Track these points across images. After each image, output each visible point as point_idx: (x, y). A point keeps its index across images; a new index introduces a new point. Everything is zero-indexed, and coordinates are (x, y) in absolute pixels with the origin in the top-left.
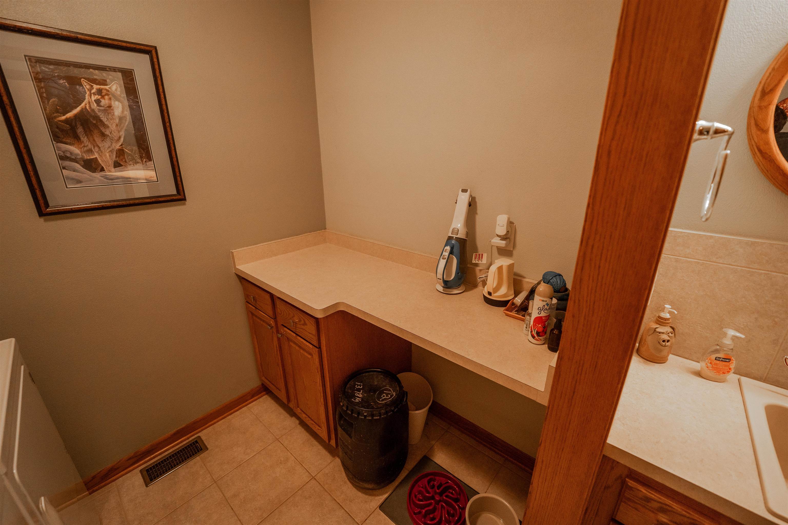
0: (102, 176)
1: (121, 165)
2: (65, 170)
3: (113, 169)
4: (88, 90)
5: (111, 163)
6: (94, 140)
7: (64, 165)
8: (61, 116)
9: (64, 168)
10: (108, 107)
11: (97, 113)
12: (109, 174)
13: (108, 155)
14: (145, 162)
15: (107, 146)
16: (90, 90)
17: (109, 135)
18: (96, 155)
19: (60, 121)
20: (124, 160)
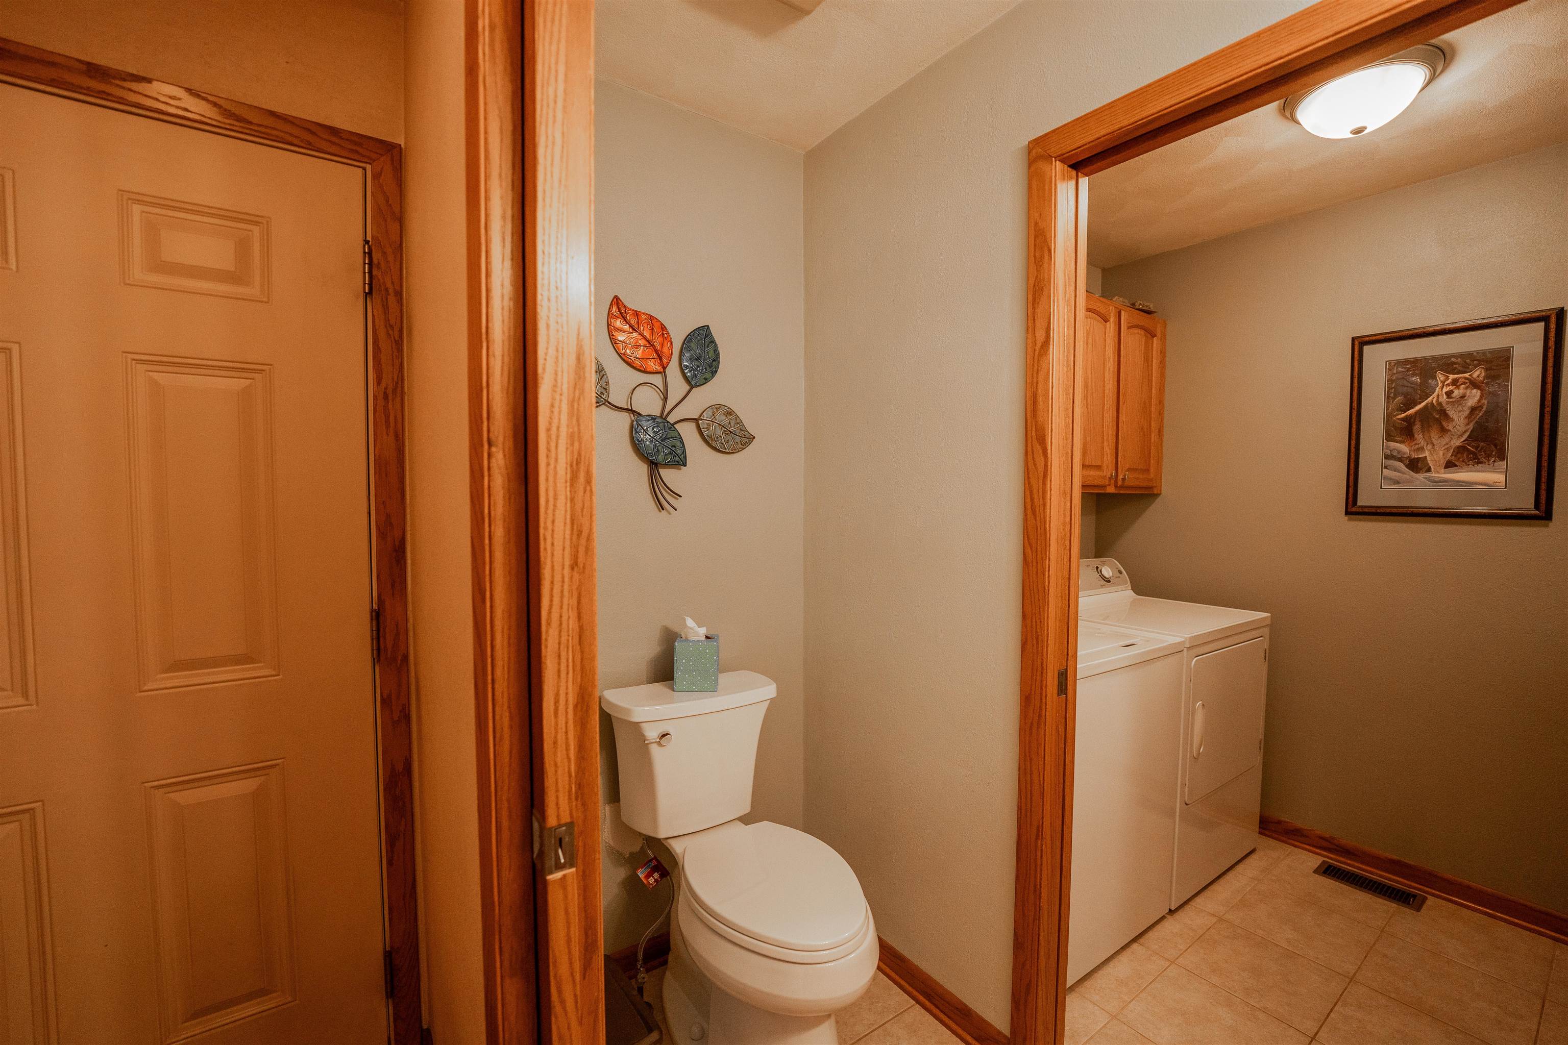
0: (1424, 478)
1: (1456, 466)
2: (1386, 470)
3: (1443, 470)
4: (1441, 382)
5: (1443, 462)
6: (1430, 437)
7: (1387, 464)
8: (1401, 414)
9: (1386, 467)
10: (1461, 397)
11: (1444, 405)
12: (1436, 475)
13: (1441, 453)
14: (1494, 462)
15: (1444, 443)
16: (1443, 382)
17: (1452, 430)
18: (1427, 454)
19: (1398, 419)
20: (1461, 460)
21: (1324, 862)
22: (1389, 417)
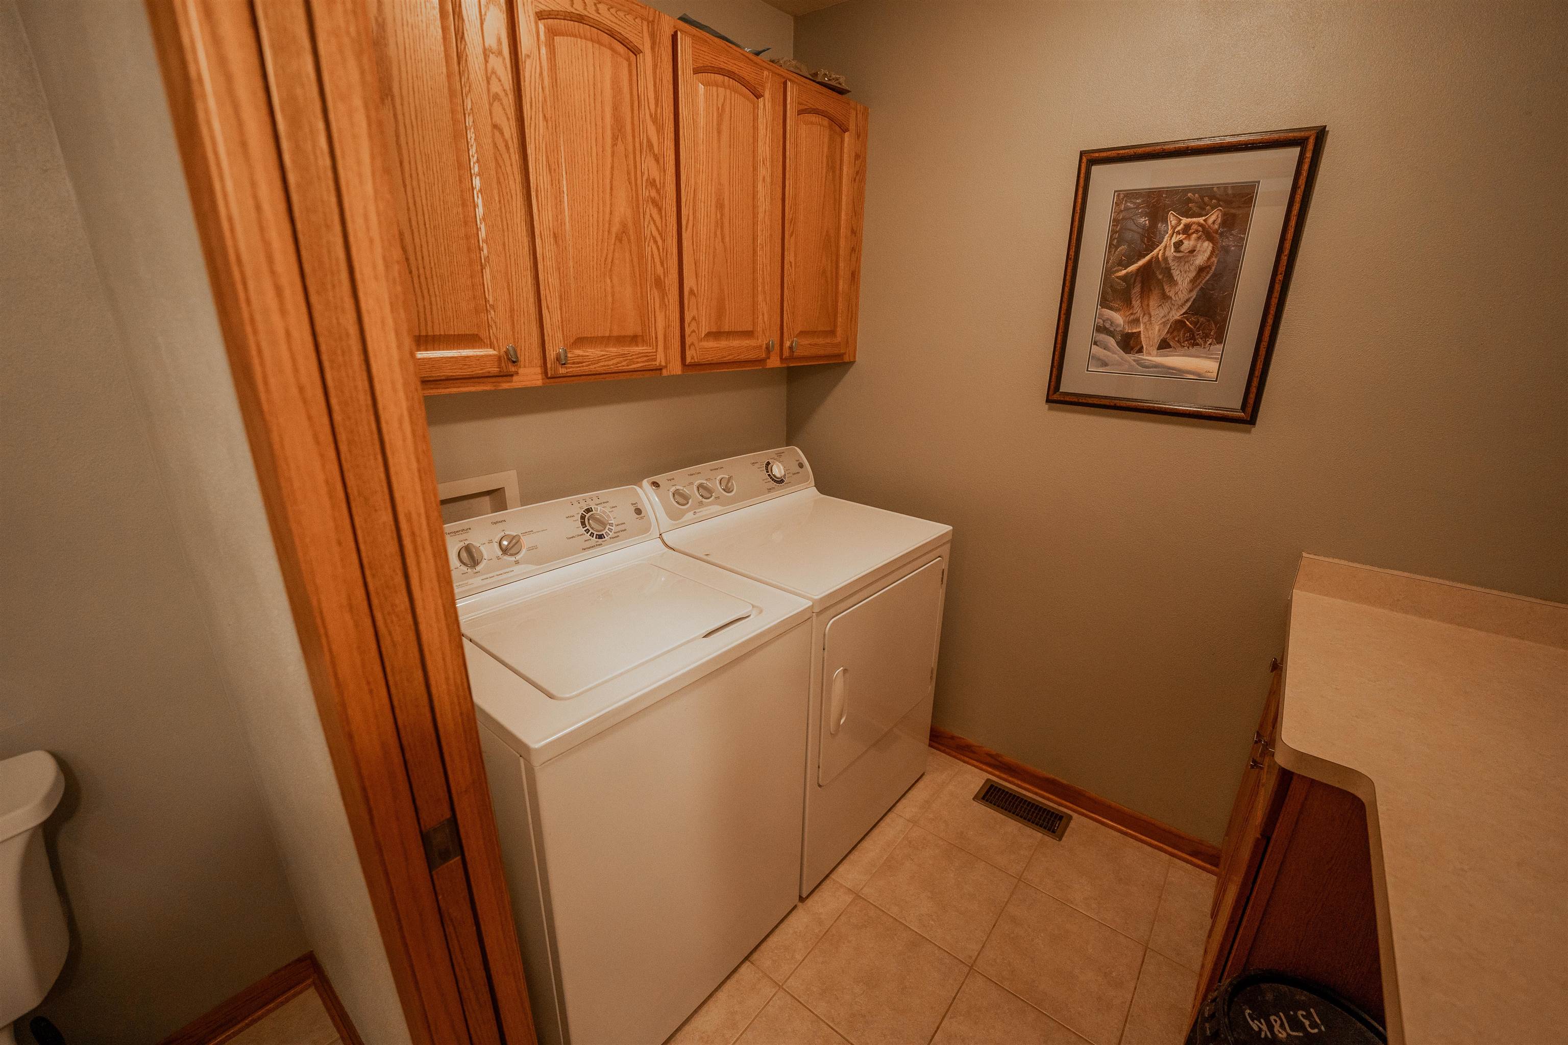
0: (1134, 361)
1: (1170, 347)
2: (1095, 346)
3: (1155, 352)
4: (1172, 227)
5: (1157, 341)
6: (1148, 305)
7: (1097, 339)
8: (1121, 270)
9: (1095, 343)
10: (1189, 252)
11: (1170, 261)
12: (1147, 358)
13: (1157, 328)
14: (1210, 344)
15: (1162, 315)
16: (1174, 228)
17: (1173, 297)
18: (1141, 328)
19: (1117, 277)
20: (1176, 339)
21: (988, 780)
22: (1108, 273)
